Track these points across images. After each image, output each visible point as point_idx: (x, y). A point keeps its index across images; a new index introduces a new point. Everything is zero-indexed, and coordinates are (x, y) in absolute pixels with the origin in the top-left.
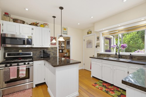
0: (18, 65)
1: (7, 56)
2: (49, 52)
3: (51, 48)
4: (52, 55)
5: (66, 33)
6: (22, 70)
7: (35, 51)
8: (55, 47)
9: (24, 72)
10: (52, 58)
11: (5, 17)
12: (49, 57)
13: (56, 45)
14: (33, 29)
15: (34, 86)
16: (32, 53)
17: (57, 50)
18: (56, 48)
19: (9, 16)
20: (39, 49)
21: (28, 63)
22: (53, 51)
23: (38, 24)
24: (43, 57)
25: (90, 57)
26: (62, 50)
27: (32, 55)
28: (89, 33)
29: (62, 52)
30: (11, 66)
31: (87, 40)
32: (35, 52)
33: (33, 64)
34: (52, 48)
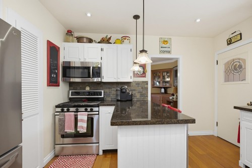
0: (77, 111)
1: (71, 95)
2: (132, 90)
3: (136, 84)
4: (137, 97)
5: (168, 49)
6: (82, 121)
7: (109, 88)
8: (143, 82)
9: (85, 125)
10: (138, 103)
11: (68, 37)
12: (131, 100)
13: (145, 77)
14: (102, 50)
15: (101, 153)
16: (103, 91)
17: (147, 88)
18: (146, 83)
19: (72, 35)
20: (115, 86)
21: (91, 109)
22: (139, 89)
23: (110, 38)
24: (120, 101)
25: (235, 108)
26: (166, 89)
27: (102, 96)
28: (233, 41)
29: (166, 92)
30: (68, 111)
31: (226, 61)
32: (107, 91)
33: (99, 111)
34: (138, 83)
